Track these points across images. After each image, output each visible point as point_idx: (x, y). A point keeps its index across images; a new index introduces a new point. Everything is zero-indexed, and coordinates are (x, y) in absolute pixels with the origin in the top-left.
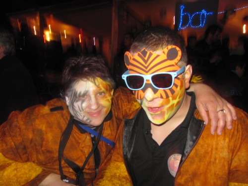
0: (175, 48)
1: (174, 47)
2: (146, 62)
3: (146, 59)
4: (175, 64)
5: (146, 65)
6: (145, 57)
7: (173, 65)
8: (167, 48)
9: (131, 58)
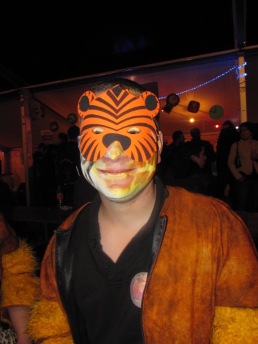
2: (117, 103)
4: (152, 118)
6: (117, 96)
8: (147, 93)
9: (93, 98)
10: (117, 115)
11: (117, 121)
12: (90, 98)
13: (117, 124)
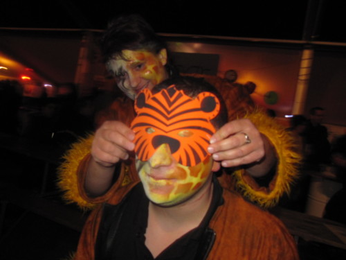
0: (213, 98)
1: (212, 95)
2: (170, 104)
3: (172, 100)
4: (208, 120)
5: (170, 109)
6: (171, 96)
7: (205, 120)
8: (204, 95)
9: (149, 96)
10: (169, 116)
11: (168, 123)
12: (147, 96)
13: (167, 126)
